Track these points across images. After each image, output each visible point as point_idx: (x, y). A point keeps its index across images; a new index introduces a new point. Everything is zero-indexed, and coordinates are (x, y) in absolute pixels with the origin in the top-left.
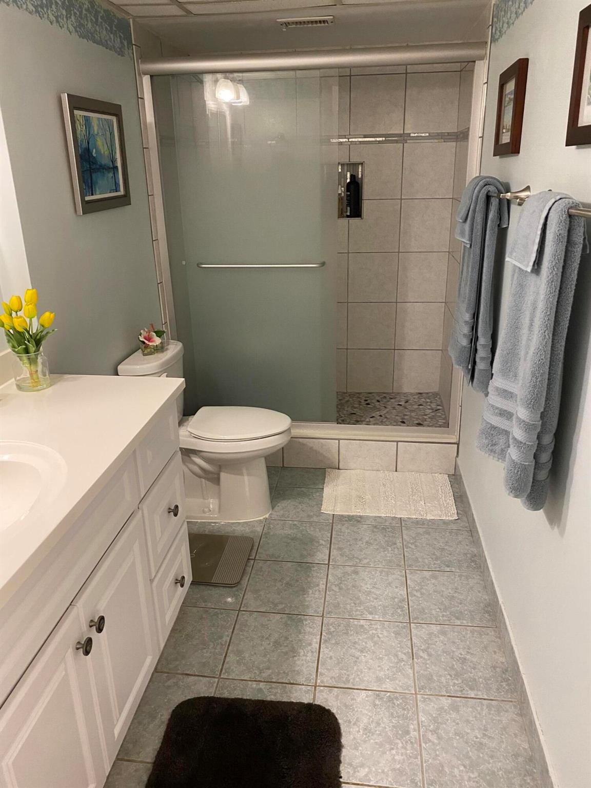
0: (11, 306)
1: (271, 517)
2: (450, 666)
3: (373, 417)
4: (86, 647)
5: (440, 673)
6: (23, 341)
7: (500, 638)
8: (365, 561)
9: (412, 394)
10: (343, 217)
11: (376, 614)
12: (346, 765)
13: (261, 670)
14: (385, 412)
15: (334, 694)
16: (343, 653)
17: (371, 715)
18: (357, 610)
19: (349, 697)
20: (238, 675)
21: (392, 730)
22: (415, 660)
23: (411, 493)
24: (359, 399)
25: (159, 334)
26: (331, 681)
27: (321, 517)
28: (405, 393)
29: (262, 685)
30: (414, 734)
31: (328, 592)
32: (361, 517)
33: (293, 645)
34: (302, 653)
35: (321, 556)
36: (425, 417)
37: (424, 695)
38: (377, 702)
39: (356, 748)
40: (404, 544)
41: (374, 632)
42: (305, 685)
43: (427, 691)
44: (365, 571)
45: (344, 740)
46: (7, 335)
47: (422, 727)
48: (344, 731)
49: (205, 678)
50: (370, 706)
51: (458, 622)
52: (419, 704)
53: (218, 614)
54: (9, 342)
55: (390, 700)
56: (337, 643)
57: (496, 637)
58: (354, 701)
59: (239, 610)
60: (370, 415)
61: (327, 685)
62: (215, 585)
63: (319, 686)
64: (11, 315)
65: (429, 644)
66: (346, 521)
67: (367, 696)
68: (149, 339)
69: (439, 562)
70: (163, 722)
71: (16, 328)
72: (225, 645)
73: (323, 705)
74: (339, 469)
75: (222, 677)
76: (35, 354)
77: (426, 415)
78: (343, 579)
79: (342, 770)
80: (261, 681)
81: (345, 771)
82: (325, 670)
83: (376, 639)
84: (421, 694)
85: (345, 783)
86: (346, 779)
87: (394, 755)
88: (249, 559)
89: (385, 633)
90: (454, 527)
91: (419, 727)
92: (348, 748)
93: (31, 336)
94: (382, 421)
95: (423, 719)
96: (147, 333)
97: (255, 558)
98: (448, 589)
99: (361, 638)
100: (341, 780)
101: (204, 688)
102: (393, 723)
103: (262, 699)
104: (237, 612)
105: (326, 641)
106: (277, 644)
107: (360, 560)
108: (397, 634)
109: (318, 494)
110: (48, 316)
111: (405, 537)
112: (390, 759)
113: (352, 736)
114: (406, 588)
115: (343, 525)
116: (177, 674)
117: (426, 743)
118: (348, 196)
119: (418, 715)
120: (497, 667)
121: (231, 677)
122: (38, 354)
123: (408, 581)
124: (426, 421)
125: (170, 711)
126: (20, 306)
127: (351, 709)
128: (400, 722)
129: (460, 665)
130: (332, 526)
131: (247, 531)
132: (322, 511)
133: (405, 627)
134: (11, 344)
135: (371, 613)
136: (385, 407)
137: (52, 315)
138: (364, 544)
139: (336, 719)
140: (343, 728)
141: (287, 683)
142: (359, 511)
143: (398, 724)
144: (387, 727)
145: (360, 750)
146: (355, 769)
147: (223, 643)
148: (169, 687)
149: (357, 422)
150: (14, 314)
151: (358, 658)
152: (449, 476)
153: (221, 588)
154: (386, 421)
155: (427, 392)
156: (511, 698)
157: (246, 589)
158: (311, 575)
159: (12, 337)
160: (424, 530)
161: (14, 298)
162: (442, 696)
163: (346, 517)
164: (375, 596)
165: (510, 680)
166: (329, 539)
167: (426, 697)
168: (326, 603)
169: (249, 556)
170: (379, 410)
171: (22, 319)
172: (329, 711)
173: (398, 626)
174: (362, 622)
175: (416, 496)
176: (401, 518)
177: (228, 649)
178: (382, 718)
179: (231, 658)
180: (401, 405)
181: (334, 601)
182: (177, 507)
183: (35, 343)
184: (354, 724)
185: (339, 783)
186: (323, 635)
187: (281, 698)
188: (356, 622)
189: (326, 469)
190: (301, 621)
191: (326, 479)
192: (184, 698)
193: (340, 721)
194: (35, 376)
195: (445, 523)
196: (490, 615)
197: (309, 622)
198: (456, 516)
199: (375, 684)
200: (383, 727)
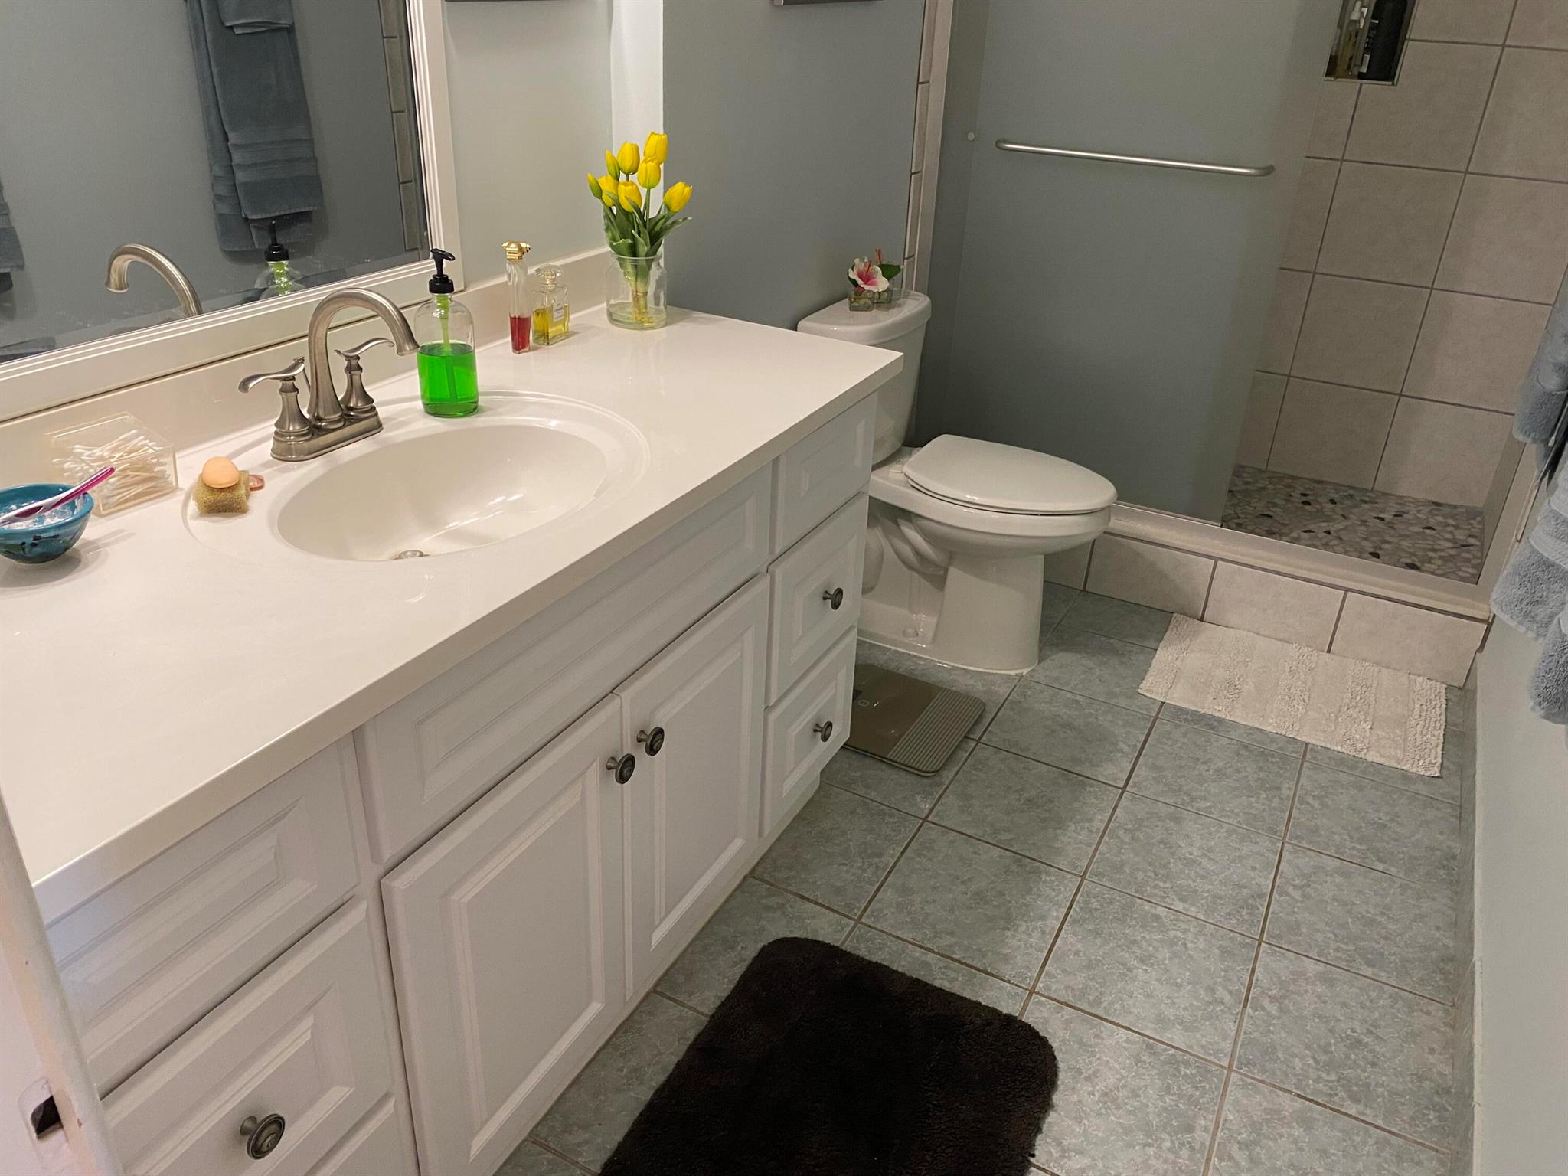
0: (619, 162)
1: (1032, 676)
2: (1322, 1043)
3: (1310, 531)
4: (624, 769)
5: (1296, 1051)
6: (629, 229)
7: (1453, 1027)
8: (1203, 804)
9: (1417, 502)
10: (1352, 77)
11: (1192, 904)
12: (1049, 1140)
13: (936, 933)
14: (1340, 526)
15: (1063, 1016)
16: (1104, 953)
17: (1125, 1075)
18: (1156, 886)
19: (1091, 1031)
20: (892, 927)
21: (1159, 1115)
22: (1249, 1010)
23: (1347, 701)
24: (1288, 490)
25: (889, 271)
26: (1064, 992)
27: (1136, 701)
28: (1401, 497)
29: (931, 957)
30: (1201, 1136)
31: (1106, 838)
32: (1220, 720)
33: (1009, 909)
34: (1023, 928)
35: (1114, 771)
36: (1431, 554)
37: (1246, 1075)
38: (1145, 1057)
39: (1078, 1120)
40: (1298, 793)
41: (1179, 934)
42: (1013, 984)
43: (1256, 1071)
44: (1196, 823)
45: (1057, 1098)
46: (606, 217)
47: (1223, 1129)
48: (1063, 1084)
49: (832, 914)
50: (1129, 1059)
51: (1369, 972)
52: (1229, 1089)
53: (884, 814)
54: (607, 229)
55: (1172, 1061)
56: (1097, 933)
57: (1446, 1024)
58: (1100, 1041)
59: (925, 819)
60: (1305, 526)
61: (1055, 997)
62: (893, 765)
63: (1038, 993)
64: (618, 180)
65: (1287, 991)
66: (1186, 720)
67: (1127, 1041)
68: (868, 278)
69: (1364, 847)
70: (742, 960)
71: (621, 202)
72: (884, 869)
73: (1037, 1027)
74: (1202, 620)
75: (863, 920)
76: (647, 260)
77: (1434, 550)
78: (1145, 823)
79: (1039, 1145)
80: (932, 951)
81: (1044, 1150)
82: (1059, 971)
83: (1178, 948)
84: (1242, 1074)
85: (1039, 1168)
86: (1043, 1160)
87: (1149, 1157)
88: (966, 737)
89: (1201, 944)
90: (1423, 789)
91: (1216, 1128)
92: (1062, 1113)
93: (645, 223)
94: (1330, 541)
95: (1231, 1117)
96: (865, 266)
97: (980, 738)
98: (1367, 903)
99: (1148, 937)
100: (1032, 1160)
101: (825, 928)
102: (1165, 1103)
103: (924, 980)
104: (921, 821)
105: (1075, 921)
106: (980, 897)
107: (1193, 800)
108: (1225, 952)
109: (1142, 657)
110: (681, 190)
111: (1303, 780)
112: (1139, 1160)
113: (1075, 1096)
114: (1273, 875)
115: (1178, 726)
116: (787, 891)
117: (1221, 1159)
118: (1372, 27)
119: (1221, 1107)
120: (1426, 1079)
121: (879, 927)
122: (653, 260)
123: (1282, 864)
124: (1430, 562)
125: (759, 946)
126: (635, 164)
127: (1088, 1052)
128: (1181, 1106)
129: (1344, 1049)
130: (1154, 722)
131: (978, 688)
132: (1140, 691)
133: (1245, 945)
134: (610, 234)
135: (1183, 900)
136: (1343, 516)
137: (688, 189)
138: (1211, 772)
139: (1055, 1058)
140: (1063, 1077)
141: (979, 970)
142: (1220, 708)
143: (1175, 1108)
144: (1151, 1105)
145: (1085, 1125)
146: (1064, 1152)
147: (882, 866)
148: (767, 908)
149: (1270, 533)
150: (623, 176)
151: (1129, 970)
152: (1449, 688)
153: (902, 773)
154: (1336, 545)
155: (1454, 503)
156: (1436, 1143)
157: (947, 788)
158: (1081, 798)
159: (613, 220)
160: (1352, 778)
161: (628, 149)
162: (1285, 1090)
163: (1187, 714)
164: (1202, 872)
165: (1447, 1110)
166: (1139, 745)
167: (1249, 1080)
168: (1097, 856)
169: (968, 732)
170: (1328, 519)
171: (634, 186)
172: (1044, 1040)
173: (1232, 939)
174: (1159, 910)
175: (1357, 710)
176: (1307, 744)
177: (886, 878)
178: (1146, 1086)
179: (888, 895)
180: (1382, 519)
181: (1115, 859)
182: (840, 592)
183: (650, 237)
184: (1087, 1079)
185: (1026, 1163)
186: (1072, 909)
187: (961, 991)
188: (1147, 907)
189: (1175, 615)
190: (1037, 872)
191: (1168, 633)
192: (788, 933)
193: (1061, 1065)
194: (642, 302)
195: (1406, 777)
196: (1446, 980)
197: (1053, 878)
198: (1437, 769)
199: (1150, 1025)
200: (1142, 1103)
